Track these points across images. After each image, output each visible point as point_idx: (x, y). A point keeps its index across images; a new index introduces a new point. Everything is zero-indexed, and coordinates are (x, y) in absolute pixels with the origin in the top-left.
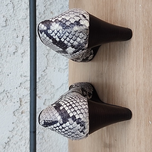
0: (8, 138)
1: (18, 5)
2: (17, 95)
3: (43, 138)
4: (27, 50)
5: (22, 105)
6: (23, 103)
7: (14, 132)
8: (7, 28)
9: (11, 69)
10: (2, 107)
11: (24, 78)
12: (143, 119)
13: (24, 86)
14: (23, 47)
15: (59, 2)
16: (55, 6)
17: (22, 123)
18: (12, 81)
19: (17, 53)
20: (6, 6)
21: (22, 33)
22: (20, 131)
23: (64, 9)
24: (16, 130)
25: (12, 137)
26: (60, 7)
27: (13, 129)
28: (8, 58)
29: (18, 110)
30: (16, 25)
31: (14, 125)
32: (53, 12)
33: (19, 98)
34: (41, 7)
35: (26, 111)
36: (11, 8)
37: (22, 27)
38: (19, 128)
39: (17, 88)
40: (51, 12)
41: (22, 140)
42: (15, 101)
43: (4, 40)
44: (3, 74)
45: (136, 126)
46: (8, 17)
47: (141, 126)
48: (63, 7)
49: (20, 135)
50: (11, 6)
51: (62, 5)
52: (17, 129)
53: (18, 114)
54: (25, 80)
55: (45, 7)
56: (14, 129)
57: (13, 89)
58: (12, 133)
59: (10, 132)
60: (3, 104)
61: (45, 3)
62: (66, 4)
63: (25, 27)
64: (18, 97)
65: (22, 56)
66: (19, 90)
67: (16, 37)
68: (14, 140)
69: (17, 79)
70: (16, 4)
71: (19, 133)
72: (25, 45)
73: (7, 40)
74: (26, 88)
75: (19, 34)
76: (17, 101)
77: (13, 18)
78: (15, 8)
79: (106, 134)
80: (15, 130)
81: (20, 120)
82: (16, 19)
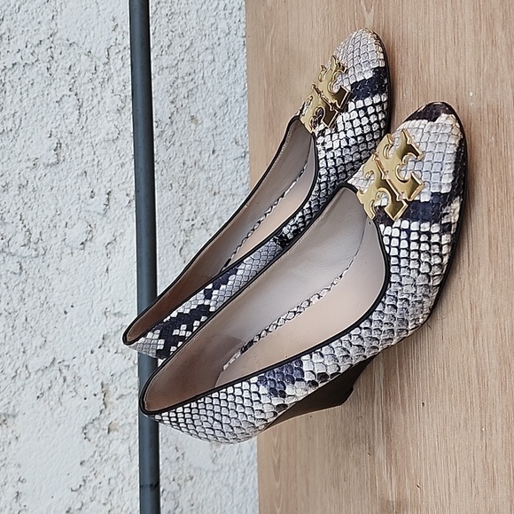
0: (67, 512)
1: (92, 100)
2: (94, 373)
3: (175, 509)
4: (121, 233)
5: (109, 406)
6: (112, 399)
7: (88, 493)
8: (60, 168)
9: (75, 292)
10: (49, 414)
11: (113, 318)
12: (498, 410)
13: (116, 345)
14: (110, 226)
15: (213, 86)
16: (204, 101)
17: (110, 462)
18: (77, 329)
19: (92, 244)
20: (57, 104)
21: (104, 183)
22: (106, 488)
23: (229, 108)
24: (92, 486)
25: (80, 509)
26: (217, 103)
27: (82, 483)
28: (64, 261)
29: (96, 422)
30: (90, 158)
31: (85, 471)
32: (199, 117)
33: (100, 381)
34: (162, 103)
35: (120, 424)
36: (70, 110)
37: (106, 164)
38: (100, 477)
39: (92, 353)
40: (193, 118)
42: (89, 391)
43: (52, 207)
44: (49, 308)
45: (478, 435)
46: (62, 137)
47: (494, 432)
48: (226, 101)
49: (103, 501)
50: (70, 103)
51: (222, 97)
52: (96, 482)
53: (98, 435)
54: (118, 326)
55: (172, 102)
56: (84, 481)
57: (82, 355)
58: (79, 494)
59: (74, 493)
60: (51, 403)
61: (171, 91)
62: (235, 93)
63: (114, 164)
64: (95, 379)
65: (108, 251)
66: (100, 357)
67: (88, 194)
69: (91, 324)
70: (86, 97)
71: (102, 496)
72: (116, 218)
73: (61, 204)
74: (120, 351)
75: (98, 187)
76: (93, 393)
77: (78, 140)
78: (83, 110)
79: (384, 473)
80: (88, 485)
81: (102, 454)
82: (86, 141)
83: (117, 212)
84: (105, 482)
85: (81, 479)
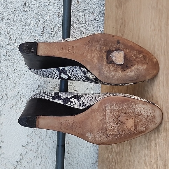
0: (20, 155)
8: (25, 14)
10: (15, 115)
13: (43, 89)
17: (38, 135)
18: (28, 81)
21: (42, 23)
22: (36, 146)
24: (31, 145)
25: (25, 154)
27: (27, 144)
30: (37, 11)
31: (28, 139)
32: (80, 1)
37: (43, 15)
38: (34, 142)
39: (34, 91)
41: (37, 157)
43: (21, 30)
44: (17, 71)
46: (26, 1)
49: (35, 151)
52: (32, 143)
54: (44, 81)
57: (30, 92)
58: (25, 148)
59: (23, 147)
60: (16, 110)
63: (46, 15)
67: (36, 26)
68: (27, 158)
69: (34, 80)
71: (34, 149)
73: (24, 29)
75: (40, 24)
77: (33, 3)
80: (29, 144)
81: (36, 132)
82: (36, 4)
83: (46, 35)
84: (36, 143)
85: (26, 142)
